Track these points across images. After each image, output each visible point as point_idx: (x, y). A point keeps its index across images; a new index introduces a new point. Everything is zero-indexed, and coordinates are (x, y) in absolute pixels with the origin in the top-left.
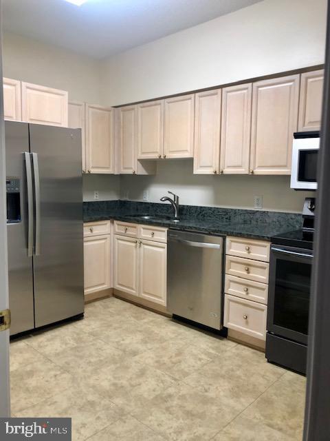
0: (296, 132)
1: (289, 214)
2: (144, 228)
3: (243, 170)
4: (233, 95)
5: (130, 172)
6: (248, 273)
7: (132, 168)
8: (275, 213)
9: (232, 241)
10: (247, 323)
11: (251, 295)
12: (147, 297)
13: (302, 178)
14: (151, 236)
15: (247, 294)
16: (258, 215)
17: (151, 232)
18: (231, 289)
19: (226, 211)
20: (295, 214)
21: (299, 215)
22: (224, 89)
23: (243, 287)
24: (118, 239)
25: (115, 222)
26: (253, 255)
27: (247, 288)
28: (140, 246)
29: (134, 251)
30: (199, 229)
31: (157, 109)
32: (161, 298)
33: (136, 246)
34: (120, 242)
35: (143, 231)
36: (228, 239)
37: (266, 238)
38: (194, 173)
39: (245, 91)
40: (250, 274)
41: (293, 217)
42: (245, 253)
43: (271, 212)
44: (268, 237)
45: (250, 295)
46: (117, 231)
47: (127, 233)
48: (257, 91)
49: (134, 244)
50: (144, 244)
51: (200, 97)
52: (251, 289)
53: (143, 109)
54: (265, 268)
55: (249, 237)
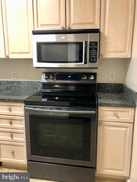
0: (33, 30)
1: (33, 82)
3: (1, 55)
6: (12, 124)
8: (25, 82)
10: (14, 156)
13: (40, 60)
15: (12, 138)
16: (15, 84)
20: (37, 82)
21: (39, 82)
26: (13, 112)
27: (12, 134)
37: (21, 101)
40: (13, 125)
42: (7, 112)
43: (23, 82)
44: (22, 100)
45: (14, 138)
52: (14, 135)
54: (22, 120)
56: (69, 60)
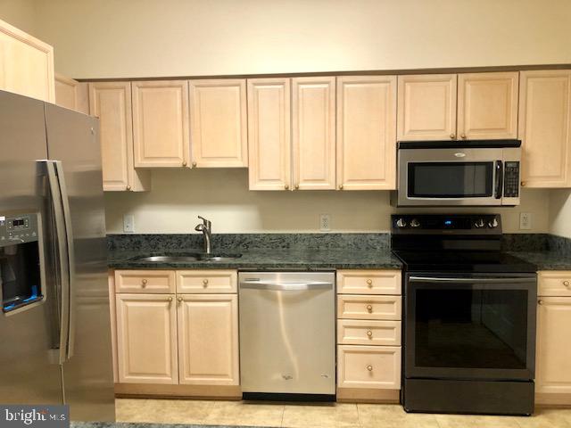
0: (398, 141)
1: (367, 234)
2: (184, 276)
3: (328, 184)
4: (306, 88)
5: (121, 187)
6: (371, 312)
7: (122, 182)
8: (350, 234)
9: (345, 276)
10: (372, 375)
11: (376, 339)
12: (197, 380)
14: (202, 287)
15: (371, 338)
16: (328, 239)
17: (201, 279)
18: (347, 337)
19: (282, 238)
20: (375, 234)
22: (294, 79)
23: (366, 330)
24: (124, 300)
25: (118, 273)
26: (376, 289)
27: (371, 331)
28: (178, 305)
29: (166, 313)
30: (297, 266)
31: (175, 94)
32: (225, 375)
33: (169, 307)
34: (129, 304)
35: (186, 281)
36: (340, 274)
37: (395, 267)
38: (251, 188)
39: (326, 86)
40: (374, 313)
41: (373, 237)
42: (365, 289)
43: (345, 234)
46: (122, 287)
47: (147, 287)
48: (343, 88)
49: (165, 304)
50: (185, 301)
51: (255, 84)
53: (144, 90)
55: (372, 267)
56: (466, 193)
